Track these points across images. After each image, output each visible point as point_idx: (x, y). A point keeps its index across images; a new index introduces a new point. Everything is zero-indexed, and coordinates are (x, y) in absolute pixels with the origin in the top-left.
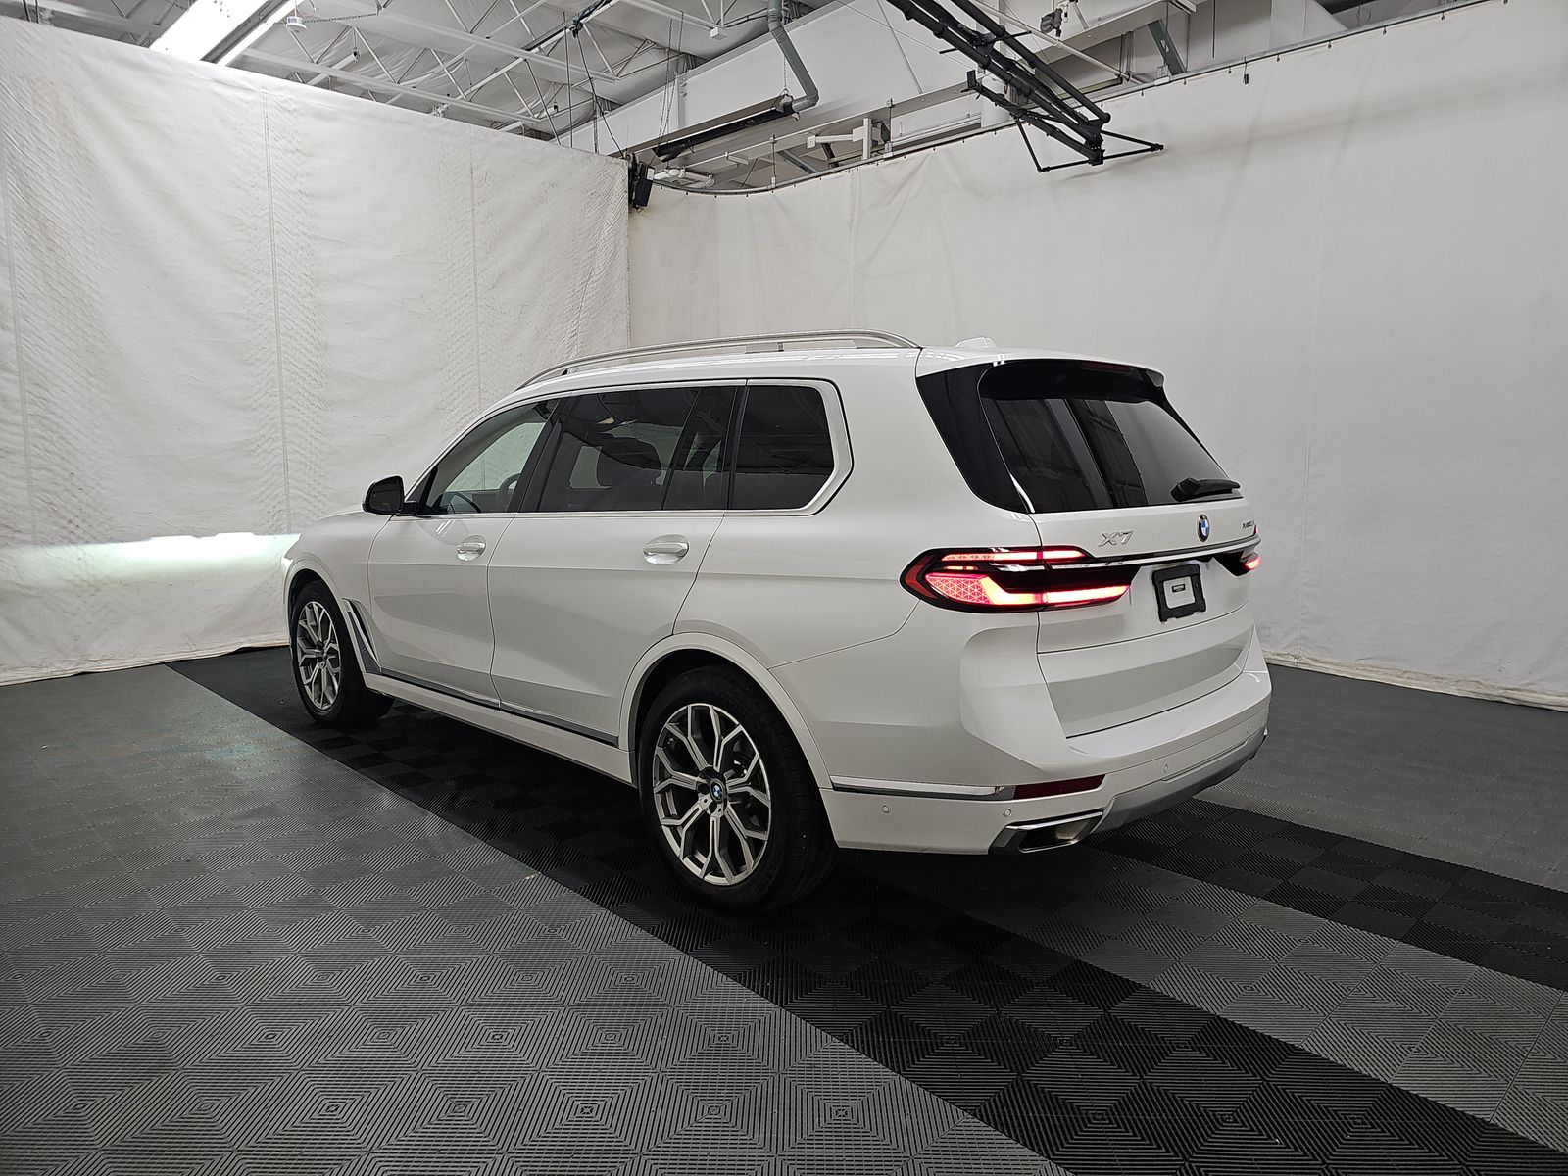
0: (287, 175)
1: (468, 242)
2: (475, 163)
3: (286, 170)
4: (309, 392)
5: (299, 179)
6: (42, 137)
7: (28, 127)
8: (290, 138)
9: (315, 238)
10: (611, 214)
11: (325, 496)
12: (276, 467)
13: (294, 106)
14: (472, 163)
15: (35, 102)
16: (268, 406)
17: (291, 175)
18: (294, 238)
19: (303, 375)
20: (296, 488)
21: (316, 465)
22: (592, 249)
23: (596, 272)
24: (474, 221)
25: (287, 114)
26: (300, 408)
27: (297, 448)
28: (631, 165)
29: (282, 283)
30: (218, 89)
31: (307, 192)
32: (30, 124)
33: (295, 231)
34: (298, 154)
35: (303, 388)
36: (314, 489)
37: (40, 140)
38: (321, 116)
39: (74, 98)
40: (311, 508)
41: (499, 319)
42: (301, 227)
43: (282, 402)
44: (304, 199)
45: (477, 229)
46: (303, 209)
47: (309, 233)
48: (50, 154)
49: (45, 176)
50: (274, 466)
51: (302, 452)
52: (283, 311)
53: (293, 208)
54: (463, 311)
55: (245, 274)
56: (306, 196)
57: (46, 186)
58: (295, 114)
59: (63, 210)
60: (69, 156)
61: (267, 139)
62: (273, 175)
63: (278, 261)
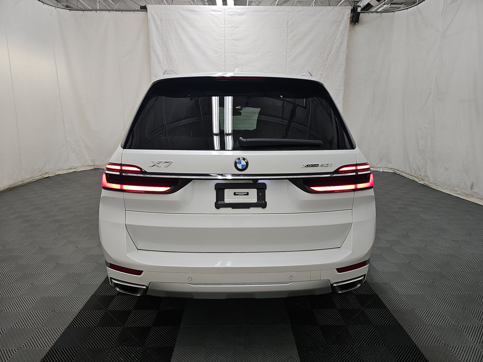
0: (230, 35)
1: (285, 47)
2: (289, 20)
3: (229, 34)
5: (233, 36)
6: (171, 36)
7: (168, 33)
8: (231, 23)
9: (236, 53)
10: (341, 28)
13: (233, 13)
14: (288, 20)
15: (169, 26)
17: (230, 34)
18: (231, 54)
22: (332, 43)
23: (333, 51)
24: (287, 40)
25: (230, 16)
28: (352, 8)
29: (227, 68)
30: (212, 13)
31: (235, 39)
32: (168, 32)
33: (231, 51)
34: (233, 28)
37: (170, 36)
38: (240, 14)
39: (178, 23)
41: (293, 72)
42: (233, 50)
44: (234, 41)
45: (288, 42)
46: (233, 44)
47: (235, 52)
48: (172, 39)
49: (171, 45)
53: (231, 44)
54: (281, 71)
55: (217, 66)
56: (235, 40)
57: (171, 48)
58: (233, 15)
59: (175, 54)
60: (176, 39)
61: (225, 25)
62: (226, 36)
63: (226, 61)
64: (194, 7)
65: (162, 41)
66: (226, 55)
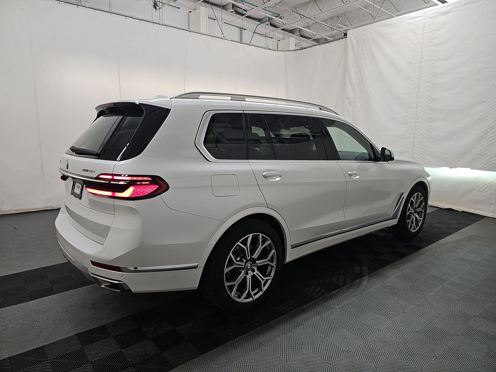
4: (425, 117)
5: (433, 41)
8: (432, 27)
9: (436, 60)
11: (426, 153)
12: (411, 143)
16: (411, 122)
17: (430, 40)
18: (428, 62)
19: (424, 111)
20: (416, 150)
21: (424, 142)
26: (422, 122)
27: (418, 136)
29: (421, 79)
30: (410, 21)
32: (363, 53)
33: (429, 60)
34: (434, 32)
35: (424, 115)
36: (422, 151)
39: (373, 41)
40: (420, 157)
42: (431, 58)
43: (416, 120)
46: (433, 51)
49: (364, 65)
50: (410, 142)
51: (420, 138)
52: (421, 89)
53: (429, 52)
55: (410, 80)
56: (435, 46)
57: (364, 68)
58: (435, 17)
59: (367, 73)
60: (370, 58)
61: (424, 31)
62: (424, 43)
63: (421, 72)
64: (390, 21)
65: (357, 62)
66: (422, 65)
